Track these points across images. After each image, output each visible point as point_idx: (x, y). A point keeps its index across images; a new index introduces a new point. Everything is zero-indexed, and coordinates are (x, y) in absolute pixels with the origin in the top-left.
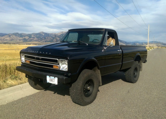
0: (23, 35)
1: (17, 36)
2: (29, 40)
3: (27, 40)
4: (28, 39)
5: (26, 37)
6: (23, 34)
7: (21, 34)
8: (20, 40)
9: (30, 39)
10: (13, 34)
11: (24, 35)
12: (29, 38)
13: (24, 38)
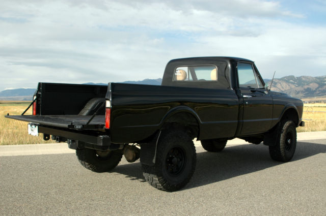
0: (304, 81)
1: (290, 84)
2: (318, 92)
3: (315, 91)
4: (316, 89)
5: (311, 84)
6: (303, 79)
7: (300, 77)
8: (298, 93)
9: (320, 89)
10: (282, 79)
11: (308, 80)
12: (318, 88)
13: (306, 87)
